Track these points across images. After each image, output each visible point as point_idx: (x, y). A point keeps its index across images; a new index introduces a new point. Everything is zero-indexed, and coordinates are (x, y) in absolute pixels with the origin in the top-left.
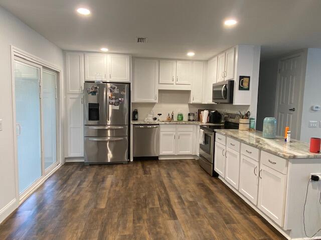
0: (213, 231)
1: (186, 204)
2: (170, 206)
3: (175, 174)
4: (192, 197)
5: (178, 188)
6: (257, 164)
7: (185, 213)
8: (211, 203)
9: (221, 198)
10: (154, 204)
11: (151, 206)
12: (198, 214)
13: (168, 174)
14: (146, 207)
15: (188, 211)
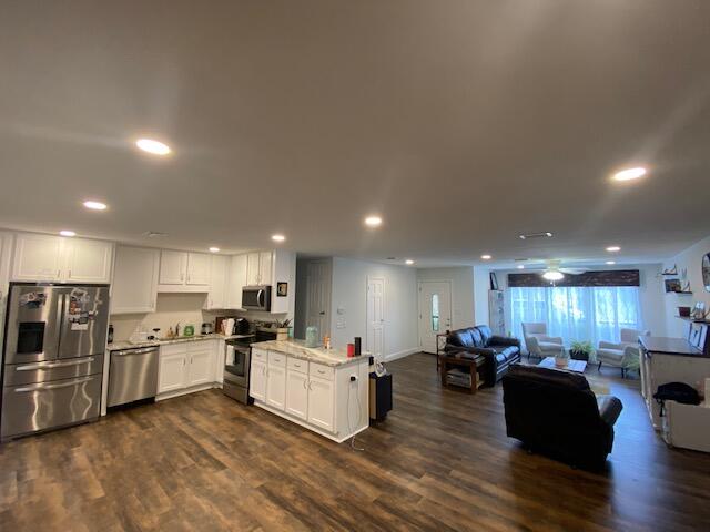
0: (272, 462)
1: (229, 447)
2: (208, 456)
3: (193, 415)
4: (232, 436)
5: (209, 432)
6: (306, 377)
7: (233, 457)
8: (258, 436)
9: (267, 426)
10: (185, 463)
11: (181, 466)
12: (249, 453)
13: (184, 418)
14: (174, 470)
15: (236, 454)
